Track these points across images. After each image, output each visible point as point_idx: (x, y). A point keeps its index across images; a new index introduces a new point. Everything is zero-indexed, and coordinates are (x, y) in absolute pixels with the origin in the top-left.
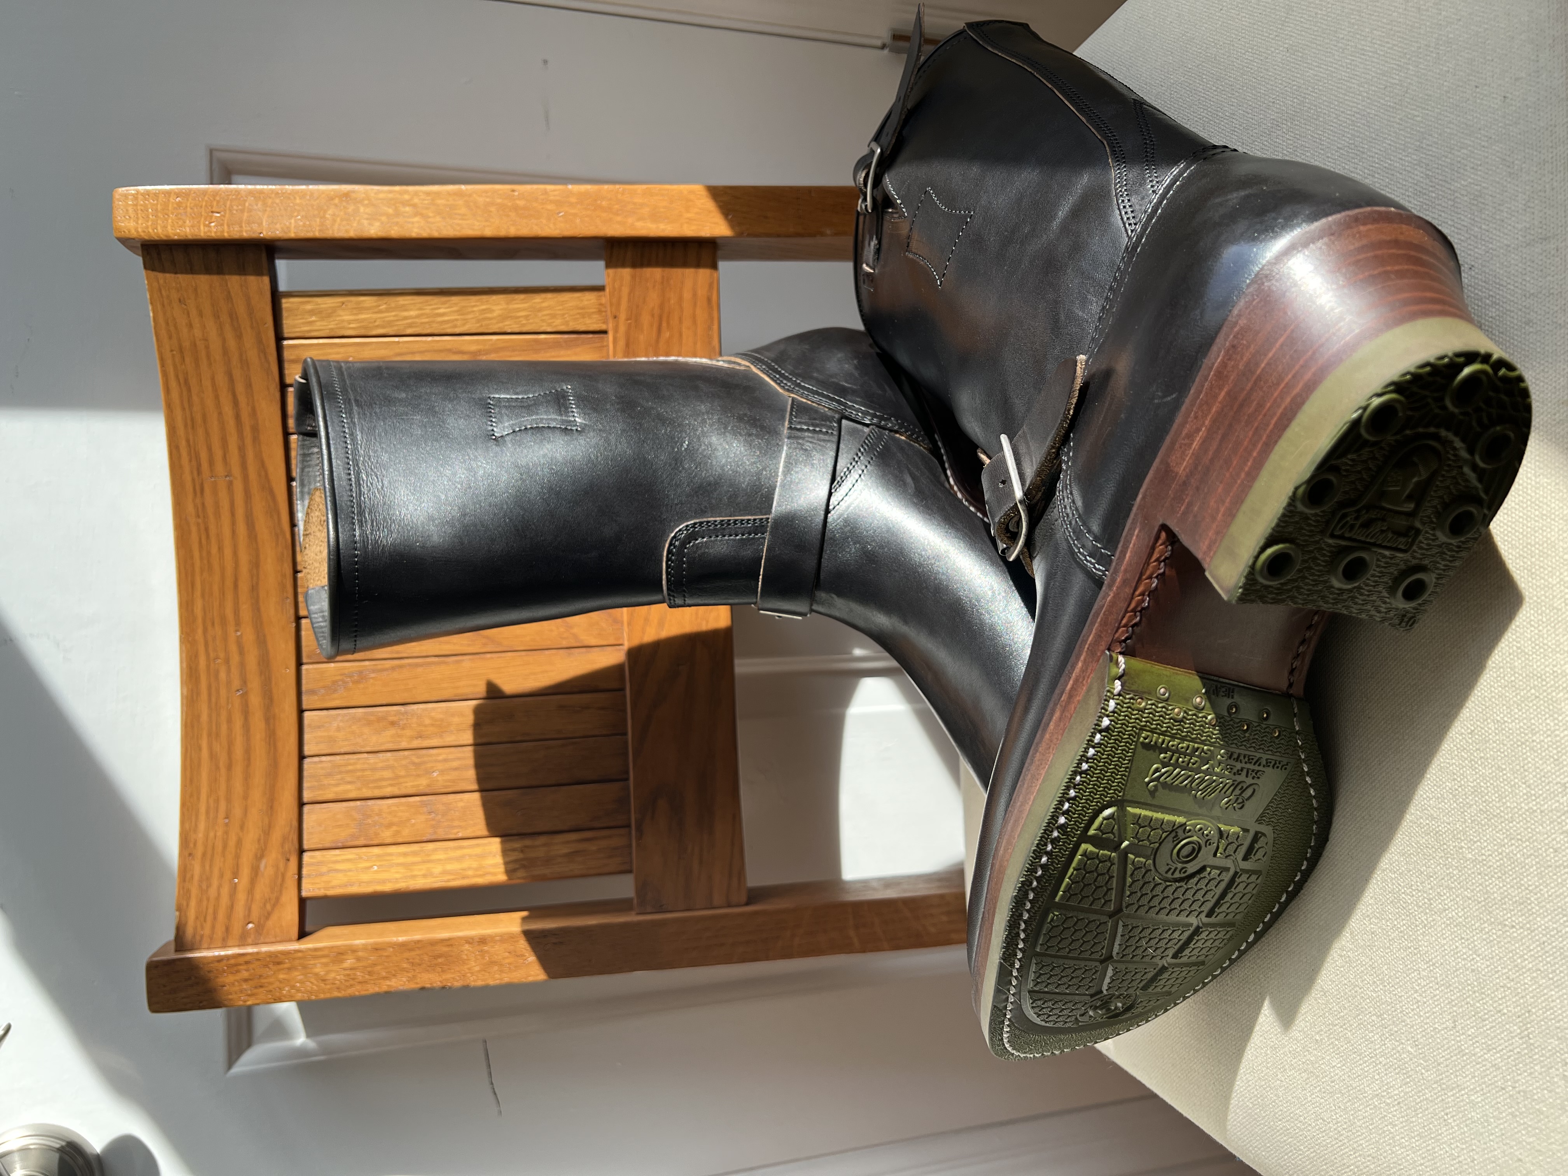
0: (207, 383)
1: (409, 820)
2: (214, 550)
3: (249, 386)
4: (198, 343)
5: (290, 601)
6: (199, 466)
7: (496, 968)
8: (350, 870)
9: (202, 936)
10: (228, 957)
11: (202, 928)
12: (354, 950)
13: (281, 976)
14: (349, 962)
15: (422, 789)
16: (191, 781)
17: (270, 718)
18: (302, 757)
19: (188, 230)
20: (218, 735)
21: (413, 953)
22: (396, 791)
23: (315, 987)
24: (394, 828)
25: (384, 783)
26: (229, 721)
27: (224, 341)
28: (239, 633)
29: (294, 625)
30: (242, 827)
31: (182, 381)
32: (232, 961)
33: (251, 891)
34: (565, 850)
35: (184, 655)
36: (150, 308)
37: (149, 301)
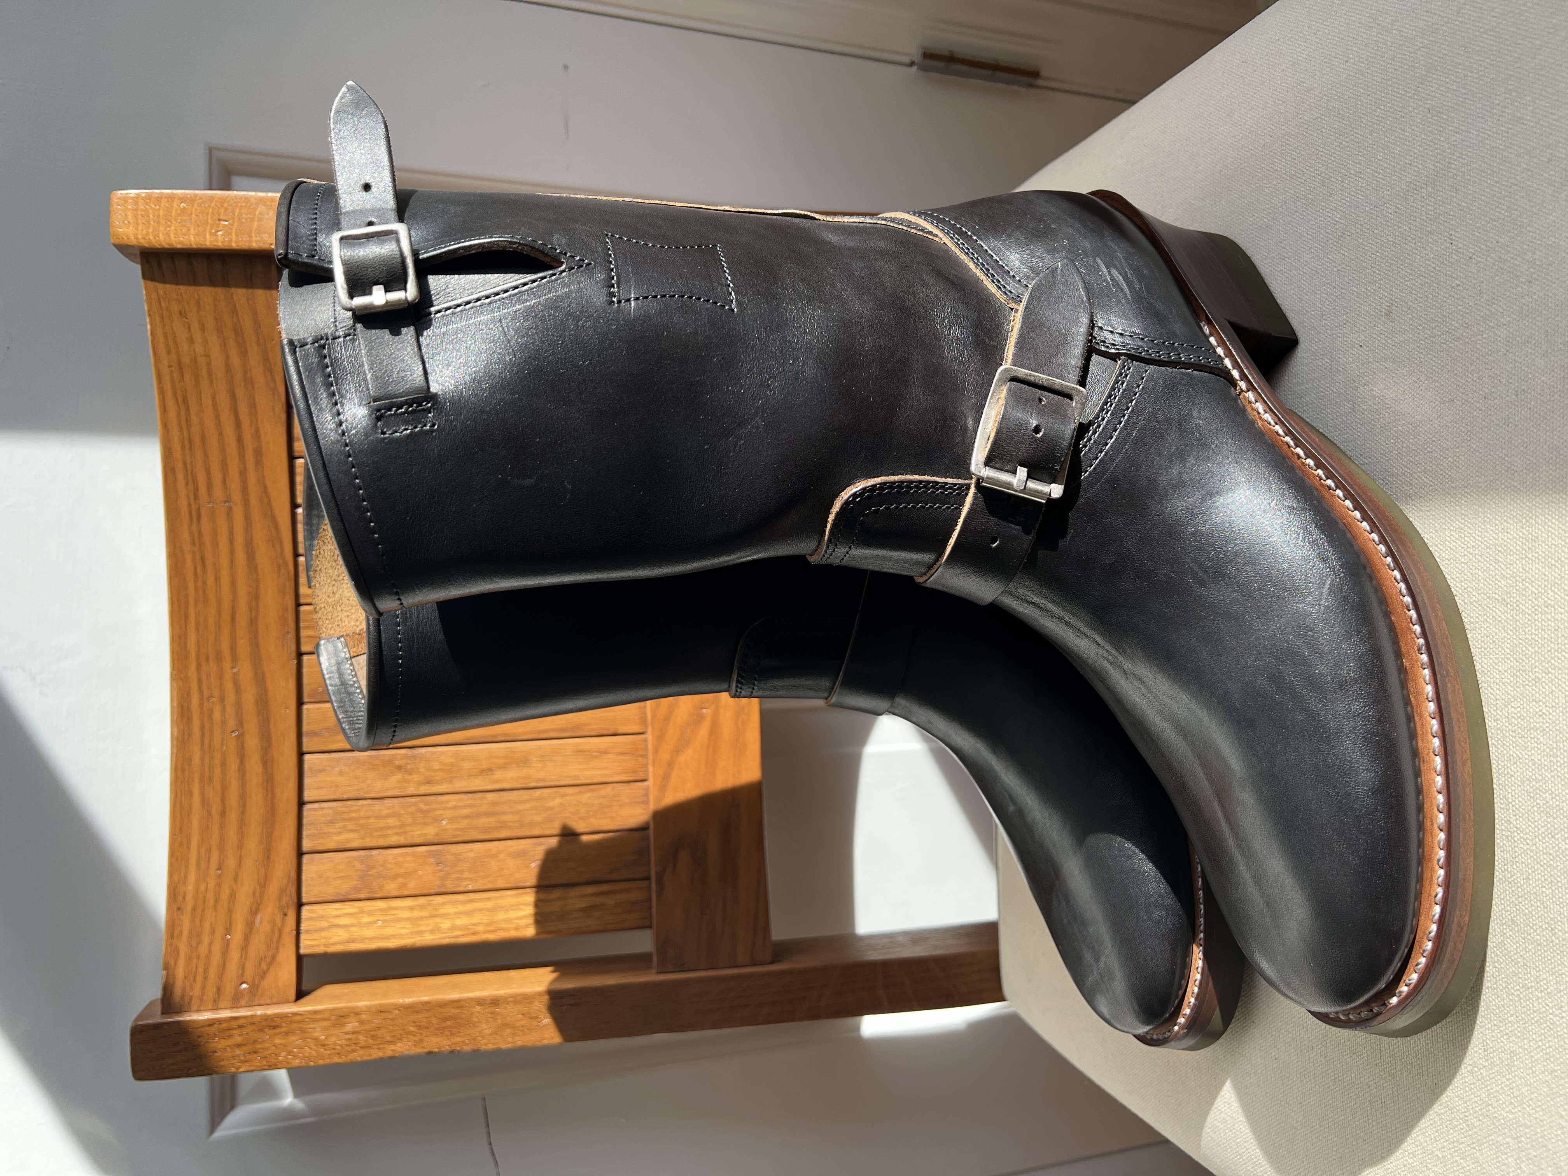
0: (207, 402)
1: (416, 871)
2: (211, 581)
3: (253, 406)
4: (199, 359)
5: (291, 636)
6: (196, 489)
7: (508, 1031)
8: (352, 926)
9: (191, 997)
10: (220, 1021)
11: (192, 989)
12: (356, 1013)
13: (278, 1041)
14: (352, 1025)
15: (430, 838)
16: (181, 828)
17: (267, 762)
18: (301, 803)
19: (192, 239)
20: (211, 779)
21: (420, 1016)
22: (402, 840)
23: (314, 1053)
24: (400, 880)
25: (389, 832)
26: (223, 764)
27: (227, 357)
28: (235, 670)
29: (295, 662)
30: (236, 880)
31: (180, 400)
32: (224, 1026)
33: (245, 948)
34: (581, 904)
35: (175, 693)
36: (148, 320)
37: (146, 313)
